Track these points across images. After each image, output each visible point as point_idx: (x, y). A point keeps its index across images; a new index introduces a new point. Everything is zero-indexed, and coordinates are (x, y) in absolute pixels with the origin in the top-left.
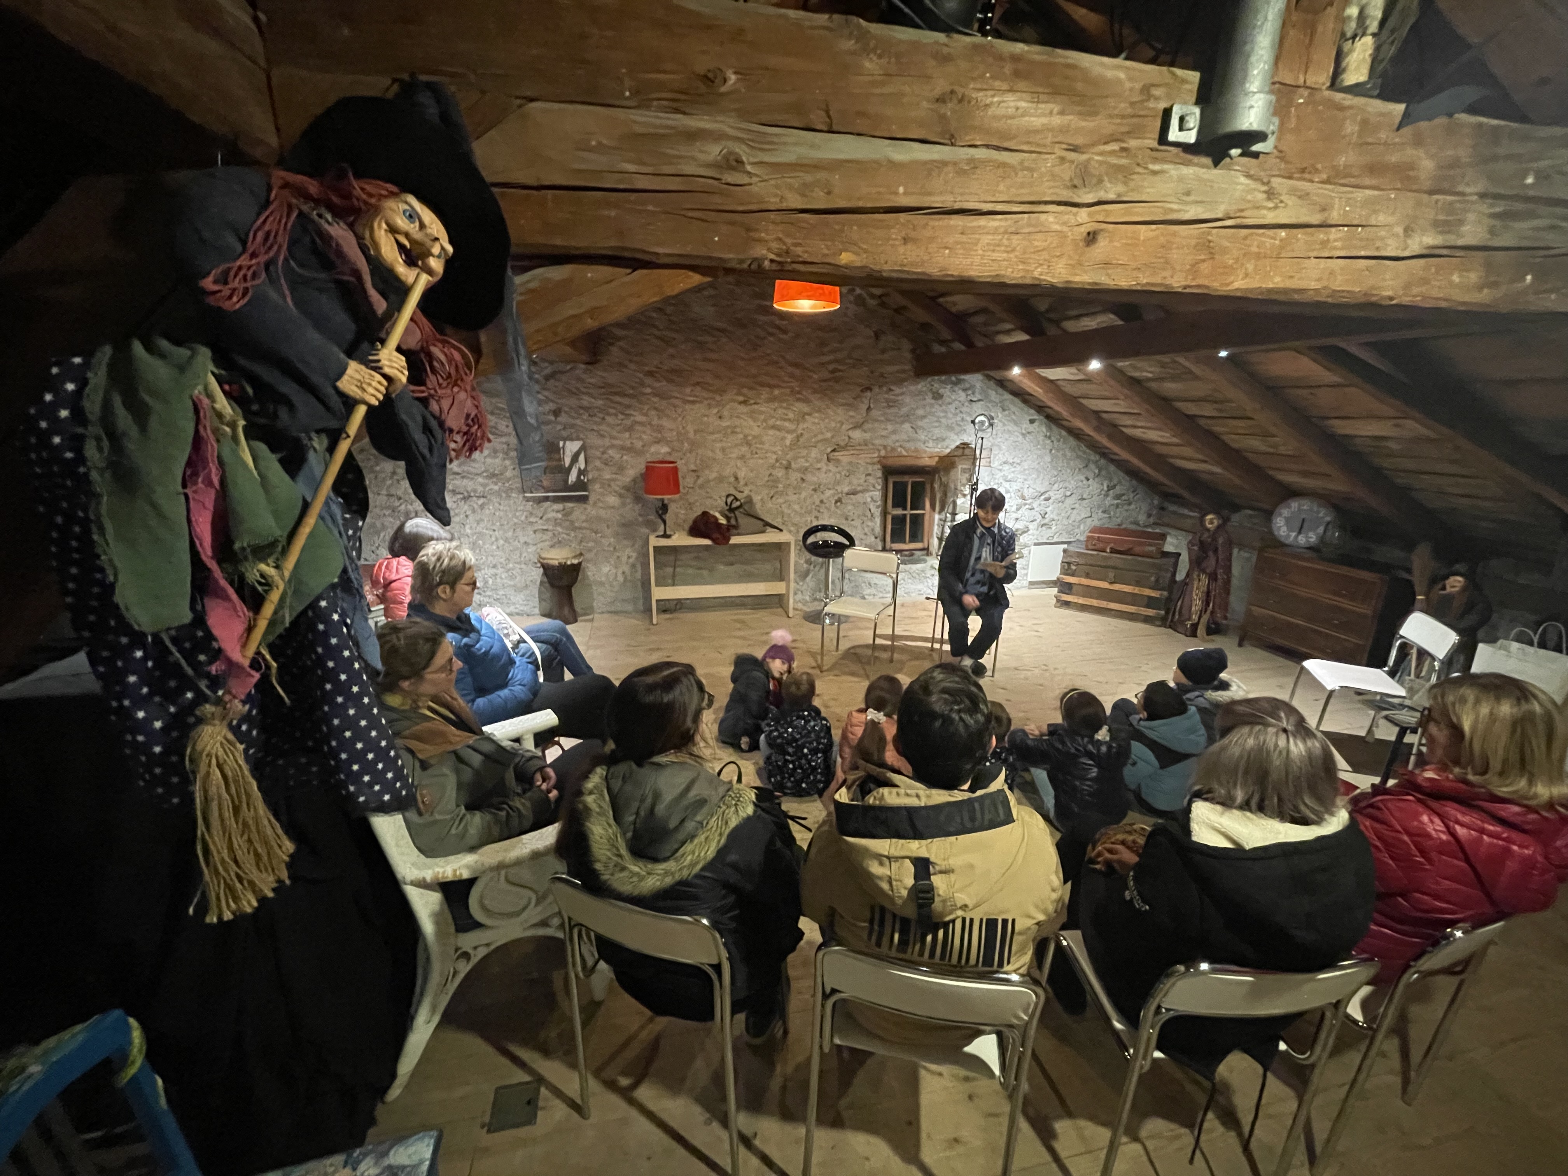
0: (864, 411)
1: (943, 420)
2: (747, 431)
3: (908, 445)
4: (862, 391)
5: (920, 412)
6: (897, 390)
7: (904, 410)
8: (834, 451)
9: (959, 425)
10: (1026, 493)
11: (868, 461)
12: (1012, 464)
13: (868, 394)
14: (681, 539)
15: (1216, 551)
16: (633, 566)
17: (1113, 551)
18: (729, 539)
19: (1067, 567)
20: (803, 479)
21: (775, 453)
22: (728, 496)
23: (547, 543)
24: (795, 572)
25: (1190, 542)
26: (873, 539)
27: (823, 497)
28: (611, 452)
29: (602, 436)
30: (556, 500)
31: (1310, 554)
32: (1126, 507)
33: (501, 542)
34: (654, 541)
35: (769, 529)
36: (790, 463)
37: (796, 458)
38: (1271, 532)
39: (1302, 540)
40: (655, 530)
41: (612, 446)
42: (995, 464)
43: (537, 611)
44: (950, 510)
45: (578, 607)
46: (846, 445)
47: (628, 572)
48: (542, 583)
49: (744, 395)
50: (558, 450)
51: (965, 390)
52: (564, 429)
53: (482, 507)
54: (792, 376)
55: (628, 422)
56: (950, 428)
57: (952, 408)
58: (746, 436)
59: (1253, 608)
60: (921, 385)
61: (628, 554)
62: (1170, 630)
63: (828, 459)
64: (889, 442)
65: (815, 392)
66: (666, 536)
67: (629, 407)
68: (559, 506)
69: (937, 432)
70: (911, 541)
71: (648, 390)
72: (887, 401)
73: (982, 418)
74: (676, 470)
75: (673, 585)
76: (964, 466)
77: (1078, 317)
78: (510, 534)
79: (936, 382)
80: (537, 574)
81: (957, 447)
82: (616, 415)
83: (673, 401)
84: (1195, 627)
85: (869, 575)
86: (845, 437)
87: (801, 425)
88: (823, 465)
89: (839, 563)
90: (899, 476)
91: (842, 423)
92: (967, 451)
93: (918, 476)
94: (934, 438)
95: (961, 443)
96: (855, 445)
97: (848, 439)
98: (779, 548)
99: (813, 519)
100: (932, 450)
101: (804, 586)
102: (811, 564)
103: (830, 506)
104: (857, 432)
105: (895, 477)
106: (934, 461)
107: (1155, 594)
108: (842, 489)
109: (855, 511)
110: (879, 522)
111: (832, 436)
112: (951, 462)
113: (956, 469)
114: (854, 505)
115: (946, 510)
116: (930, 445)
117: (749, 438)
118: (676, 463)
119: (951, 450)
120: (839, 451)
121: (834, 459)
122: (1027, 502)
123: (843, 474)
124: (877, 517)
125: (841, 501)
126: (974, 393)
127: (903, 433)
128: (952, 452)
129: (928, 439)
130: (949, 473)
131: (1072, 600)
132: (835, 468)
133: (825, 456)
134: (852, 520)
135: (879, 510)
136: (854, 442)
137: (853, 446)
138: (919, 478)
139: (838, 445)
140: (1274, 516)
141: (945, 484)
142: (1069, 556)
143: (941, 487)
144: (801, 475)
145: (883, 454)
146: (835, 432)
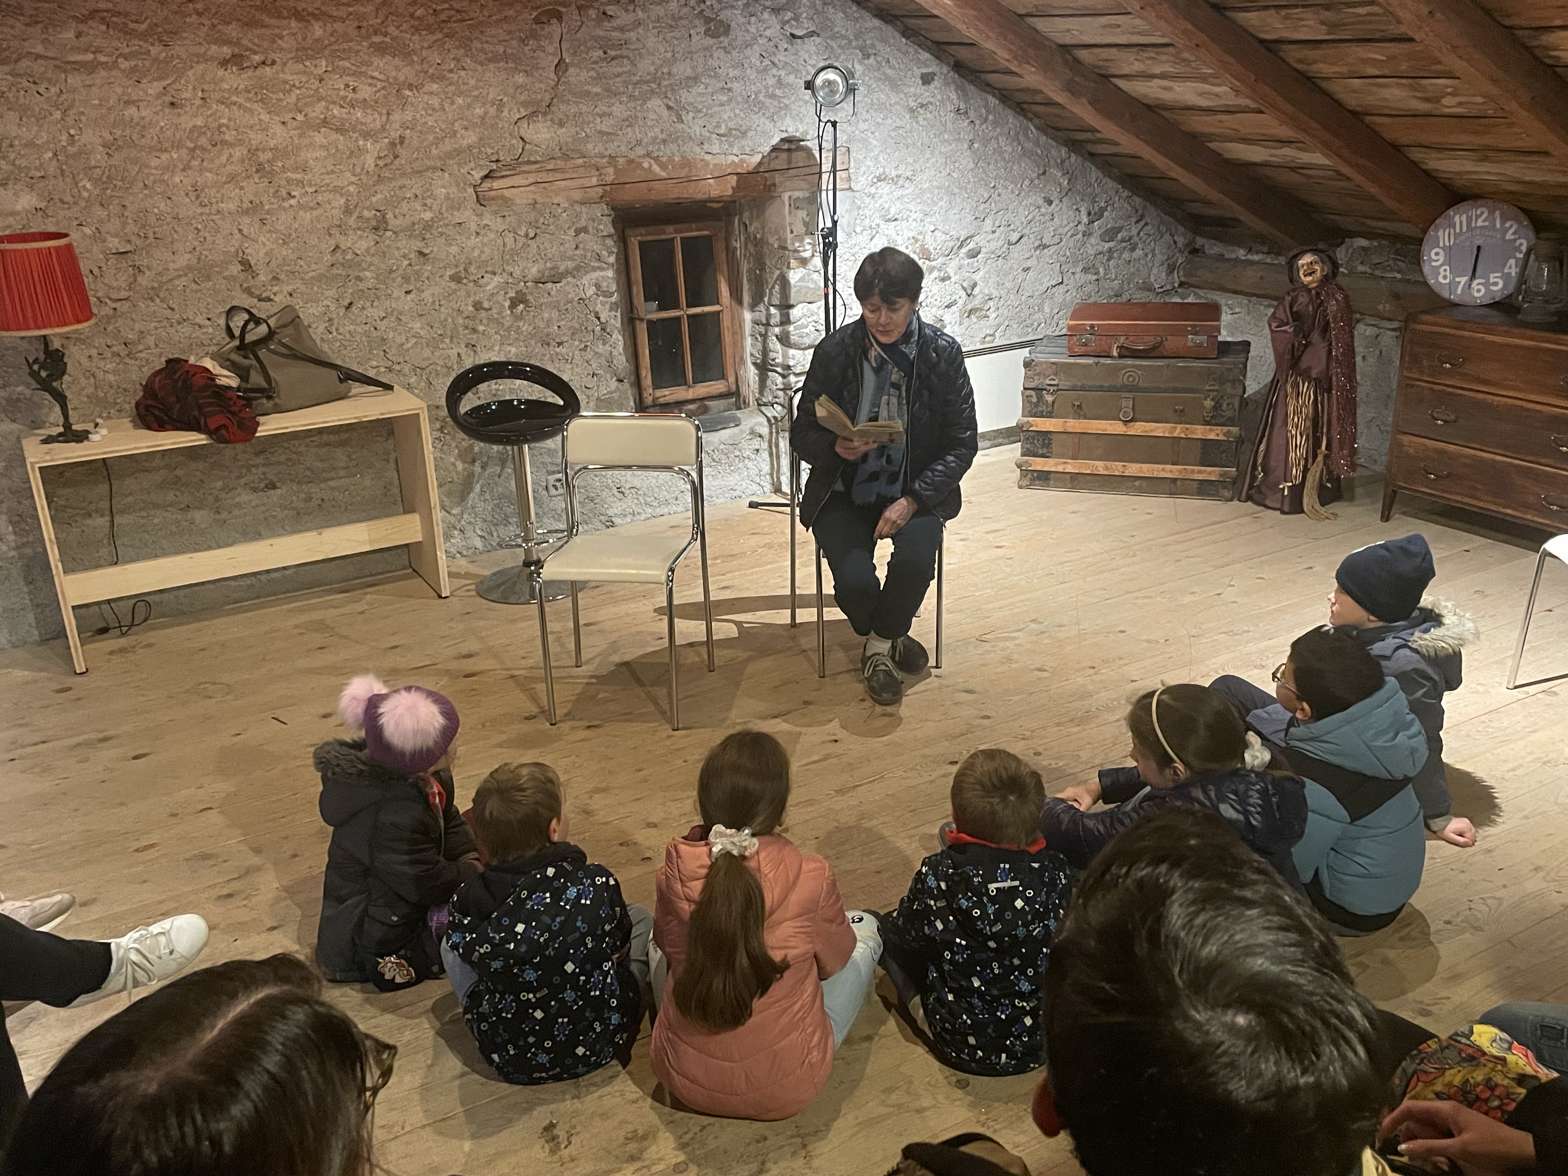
0: (549, 73)
1: (738, 87)
2: (256, 138)
3: (664, 152)
4: (538, 21)
5: (683, 69)
6: (625, 18)
7: (645, 67)
8: (489, 176)
9: (773, 96)
10: (933, 246)
11: (578, 195)
12: (895, 180)
13: (555, 28)
14: (116, 439)
15: (1326, 329)
17: (1126, 353)
18: (256, 426)
19: (1033, 398)
20: (422, 254)
21: (337, 190)
22: (231, 312)
24: (440, 486)
25: (1274, 317)
26: (614, 384)
27: (479, 295)
31: (1495, 316)
32: (1126, 255)
34: (38, 455)
35: (357, 388)
36: (382, 218)
37: (396, 201)
39: (1479, 292)
40: (36, 424)
42: (861, 182)
44: (776, 300)
46: (518, 161)
49: (228, 42)
51: (775, 10)
56: (753, 104)
57: (753, 55)
58: (253, 152)
59: (1406, 439)
62: (1248, 507)
63: (479, 199)
64: (619, 147)
65: (420, 26)
66: (72, 436)
69: (728, 116)
70: (696, 382)
72: (606, 45)
73: (831, 75)
74: (68, 255)
75: (116, 562)
76: (796, 194)
81: (775, 149)
83: (25, 63)
84: (1298, 491)
85: (629, 478)
86: (514, 142)
87: (396, 116)
88: (467, 215)
89: (551, 452)
90: (651, 229)
91: (501, 106)
92: (798, 157)
93: (694, 226)
94: (722, 132)
95: (782, 140)
96: (539, 159)
97: (521, 144)
98: (391, 433)
99: (463, 350)
100: (721, 160)
101: (465, 516)
102: (474, 461)
103: (499, 314)
104: (540, 125)
105: (643, 231)
106: (729, 186)
107: (1214, 434)
108: (523, 271)
109: (562, 323)
110: (621, 344)
111: (481, 139)
112: (765, 186)
113: (778, 201)
114: (557, 307)
115: (766, 299)
116: (715, 149)
117: (264, 157)
118: (66, 235)
119: (763, 157)
120: (502, 177)
121: (493, 199)
122: (933, 263)
123: (522, 233)
124: (616, 331)
125: (524, 301)
126: (796, 18)
127: (649, 123)
128: (765, 160)
129: (708, 134)
130: (764, 211)
131: (1053, 469)
132: (499, 220)
133: (471, 190)
134: (560, 344)
135: (619, 314)
136: (536, 152)
137: (535, 163)
138: (698, 230)
139: (498, 161)
140: (1425, 247)
141: (756, 238)
142: (1038, 374)
143: (750, 245)
144: (418, 244)
145: (609, 179)
146: (486, 129)
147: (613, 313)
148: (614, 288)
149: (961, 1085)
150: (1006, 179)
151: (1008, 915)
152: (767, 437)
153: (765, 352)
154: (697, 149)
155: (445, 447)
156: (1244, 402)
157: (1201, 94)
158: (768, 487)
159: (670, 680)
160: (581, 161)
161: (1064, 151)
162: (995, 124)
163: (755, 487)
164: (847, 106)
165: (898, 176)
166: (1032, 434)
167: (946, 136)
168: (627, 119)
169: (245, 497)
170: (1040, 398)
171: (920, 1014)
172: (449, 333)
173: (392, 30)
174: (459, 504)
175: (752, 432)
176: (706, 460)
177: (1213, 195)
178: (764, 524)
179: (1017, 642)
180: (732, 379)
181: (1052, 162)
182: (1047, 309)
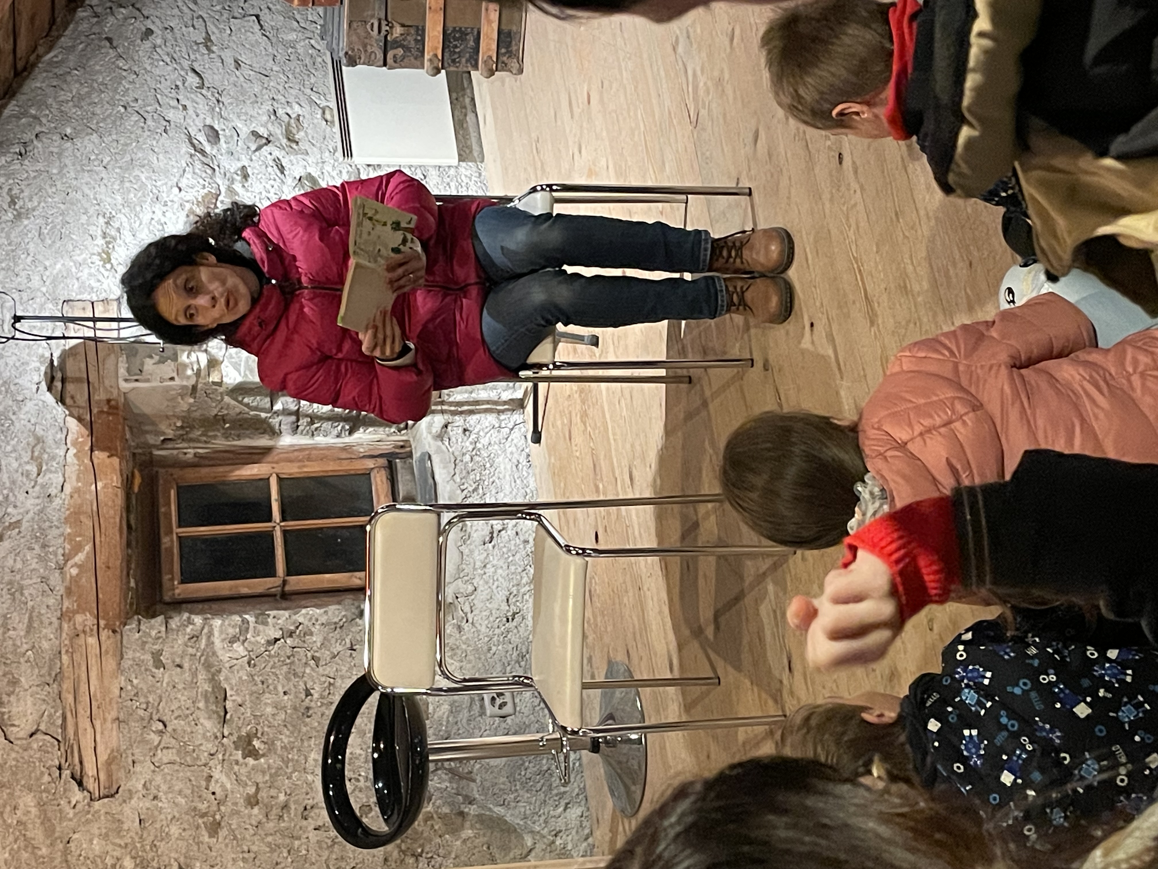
3: (58, 547)
8: (79, 780)
27: (238, 799)
46: (61, 740)
63: (110, 794)
69: (15, 461)
86: (35, 746)
90: (165, 567)
92: (74, 368)
93: (163, 510)
94: (35, 470)
95: (50, 389)
96: (60, 712)
97: (39, 736)
99: (311, 824)
100: (72, 471)
101: (537, 828)
102: (461, 814)
103: (264, 772)
104: (14, 710)
105: (166, 577)
106: (108, 461)
108: (207, 739)
109: (281, 690)
110: (311, 611)
111: (30, 790)
112: (108, 414)
113: (131, 396)
114: (257, 696)
115: (263, 415)
119: (71, 415)
120: (81, 763)
121: (110, 775)
122: (223, 189)
123: (156, 739)
124: (294, 617)
125: (249, 739)
127: (19, 565)
128: (75, 412)
129: (37, 488)
130: (144, 415)
131: (495, 26)
132: (138, 768)
133: (97, 805)
134: (308, 693)
135: (272, 613)
136: (50, 716)
137: (64, 719)
138: (169, 504)
139: (60, 768)
141: (182, 427)
142: (365, 46)
143: (191, 436)
145: (90, 620)
146: (18, 781)
147: (270, 620)
148: (237, 618)
150: (115, 90)
152: (447, 417)
154: (57, 502)
155: (441, 851)
158: (517, 417)
159: (738, 555)
160: (65, 658)
162: (42, 104)
163: (516, 434)
165: (104, 235)
166: (447, 55)
167: (55, 171)
168: (13, 594)
170: (397, 44)
172: (288, 841)
174: (520, 837)
175: (440, 437)
178: (559, 423)
179: (699, 73)
180: (370, 464)
181: (96, 29)
182: (292, 36)
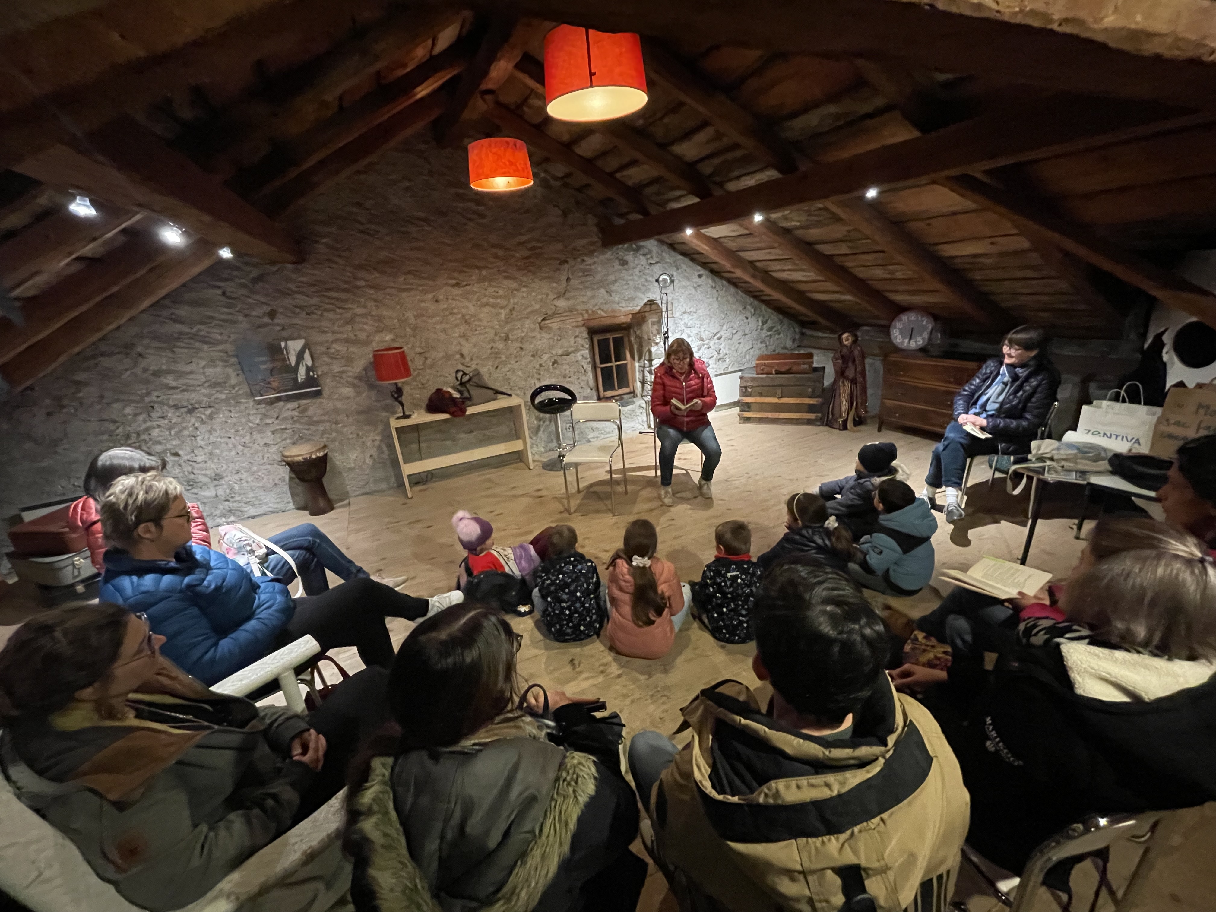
0: (564, 283)
1: (631, 283)
2: (464, 311)
3: (605, 307)
4: (560, 264)
5: (612, 278)
6: (589, 260)
7: (598, 277)
8: (544, 319)
9: (644, 285)
10: (704, 336)
11: (574, 324)
12: (689, 313)
13: (566, 266)
14: (420, 417)
15: (854, 361)
16: (379, 448)
17: (778, 372)
18: (466, 411)
19: (745, 391)
20: (521, 348)
21: (492, 328)
22: (457, 371)
23: (288, 441)
24: (529, 429)
25: (834, 357)
26: (589, 390)
27: (541, 361)
28: (335, 346)
29: (325, 332)
30: (289, 399)
31: (920, 354)
32: (777, 336)
33: (241, 448)
34: (394, 423)
35: (500, 396)
36: (507, 336)
37: (511, 330)
38: (890, 342)
39: (913, 345)
40: (394, 413)
41: (336, 341)
42: (677, 315)
43: (291, 506)
44: (647, 358)
45: (332, 495)
46: (554, 314)
47: (375, 454)
48: (291, 479)
49: (454, 279)
50: (280, 350)
51: (644, 255)
52: (283, 329)
53: (211, 417)
54: (496, 256)
55: (349, 315)
56: (636, 288)
57: (636, 271)
58: (463, 316)
59: (886, 401)
60: (609, 254)
61: (373, 438)
62: (826, 428)
63: (541, 328)
64: (589, 306)
65: (519, 269)
66: (405, 416)
67: (346, 301)
68: (294, 405)
69: (628, 294)
70: (619, 388)
71: (362, 283)
72: (584, 271)
73: (665, 277)
74: (403, 356)
75: (421, 459)
76: (654, 320)
77: (738, 178)
78: (247, 439)
79: (622, 251)
80: (284, 472)
81: (645, 304)
82: (333, 310)
83: (388, 290)
84: (845, 422)
85: (595, 424)
86: (552, 307)
87: (512, 300)
88: (536, 334)
89: (567, 416)
90: (601, 335)
91: (547, 295)
92: (654, 306)
93: (616, 333)
94: (625, 299)
95: (648, 301)
97: (555, 307)
98: (511, 412)
99: (536, 381)
100: (626, 309)
101: (538, 440)
103: (548, 368)
104: (561, 300)
105: (599, 336)
106: (629, 318)
107: (812, 401)
108: (556, 352)
109: (570, 370)
110: (591, 376)
111: (541, 307)
112: (642, 317)
113: (647, 323)
114: (568, 364)
115: (643, 358)
116: (624, 305)
117: (467, 317)
118: (401, 348)
119: (641, 307)
120: (549, 319)
121: (546, 327)
122: (705, 342)
123: (556, 338)
124: (589, 372)
125: (557, 363)
126: (652, 257)
127: (600, 297)
129: (621, 300)
130: (642, 326)
131: (752, 416)
132: (548, 335)
133: (538, 325)
134: (569, 377)
135: (590, 366)
136: (560, 310)
137: (560, 314)
138: (618, 334)
139: (547, 314)
140: (891, 329)
141: (639, 336)
142: (745, 380)
143: (637, 339)
144: (519, 345)
145: (586, 318)
146: (543, 303)
147: (588, 365)
148: (588, 356)
149: (723, 647)
150: (731, 311)
151: (735, 585)
153: (644, 377)
154: (617, 306)
156: (823, 390)
157: (804, 276)
158: (646, 426)
159: (611, 498)
160: (576, 312)
161: (752, 299)
163: (641, 427)
164: (671, 287)
166: (745, 404)
168: (592, 297)
169: (463, 435)
170: (746, 390)
171: (706, 621)
172: (531, 376)
173: (510, 271)
174: (536, 436)
175: (639, 406)
176: (622, 417)
177: (809, 313)
178: (644, 440)
180: (632, 387)
181: (748, 304)
182: (748, 357)
